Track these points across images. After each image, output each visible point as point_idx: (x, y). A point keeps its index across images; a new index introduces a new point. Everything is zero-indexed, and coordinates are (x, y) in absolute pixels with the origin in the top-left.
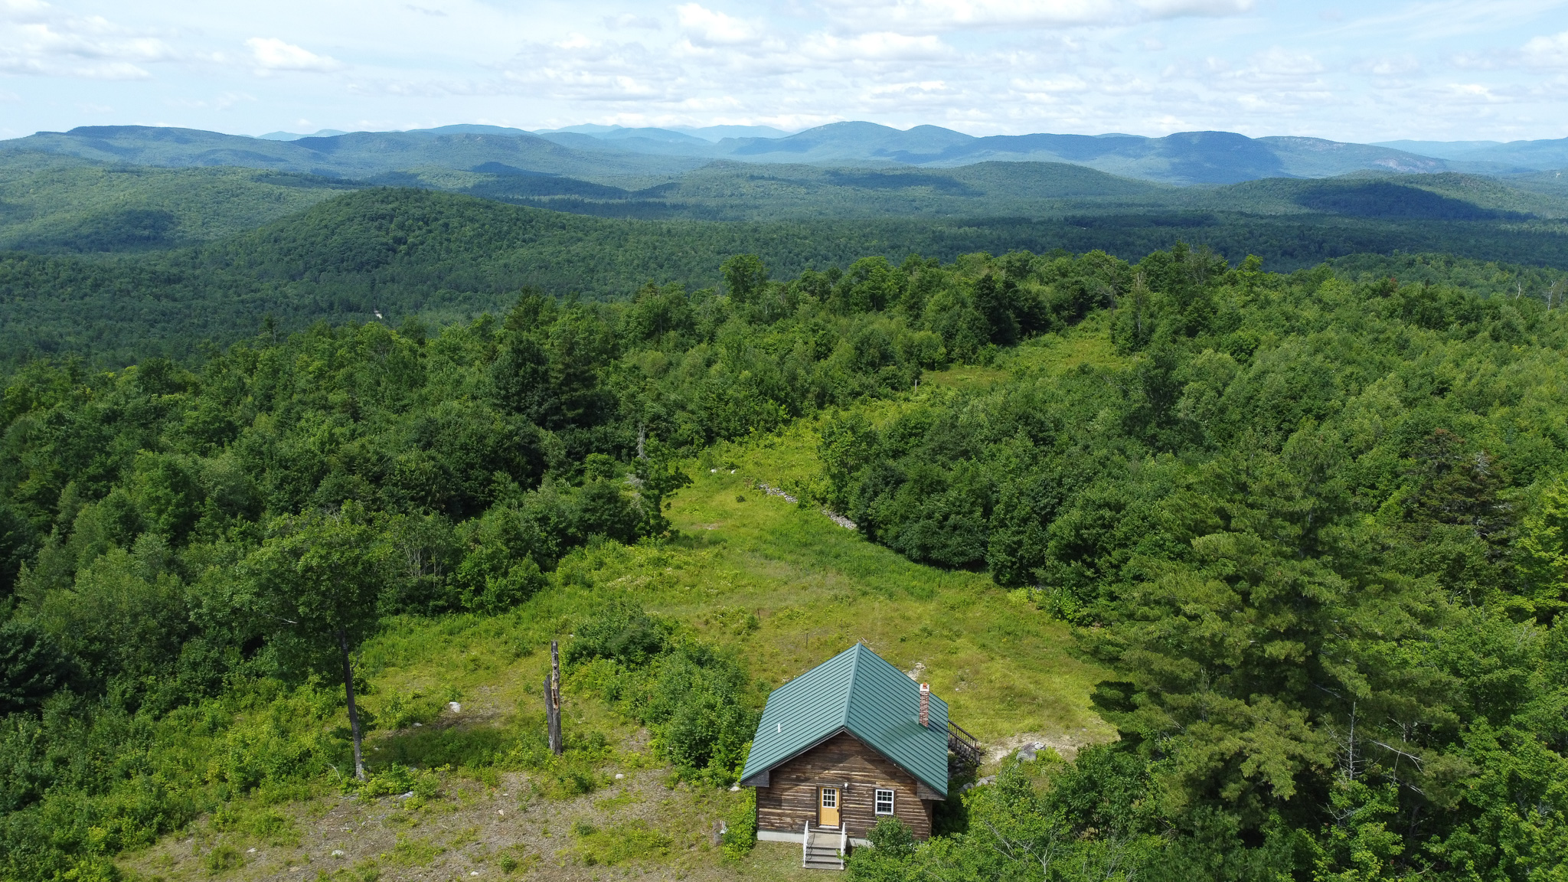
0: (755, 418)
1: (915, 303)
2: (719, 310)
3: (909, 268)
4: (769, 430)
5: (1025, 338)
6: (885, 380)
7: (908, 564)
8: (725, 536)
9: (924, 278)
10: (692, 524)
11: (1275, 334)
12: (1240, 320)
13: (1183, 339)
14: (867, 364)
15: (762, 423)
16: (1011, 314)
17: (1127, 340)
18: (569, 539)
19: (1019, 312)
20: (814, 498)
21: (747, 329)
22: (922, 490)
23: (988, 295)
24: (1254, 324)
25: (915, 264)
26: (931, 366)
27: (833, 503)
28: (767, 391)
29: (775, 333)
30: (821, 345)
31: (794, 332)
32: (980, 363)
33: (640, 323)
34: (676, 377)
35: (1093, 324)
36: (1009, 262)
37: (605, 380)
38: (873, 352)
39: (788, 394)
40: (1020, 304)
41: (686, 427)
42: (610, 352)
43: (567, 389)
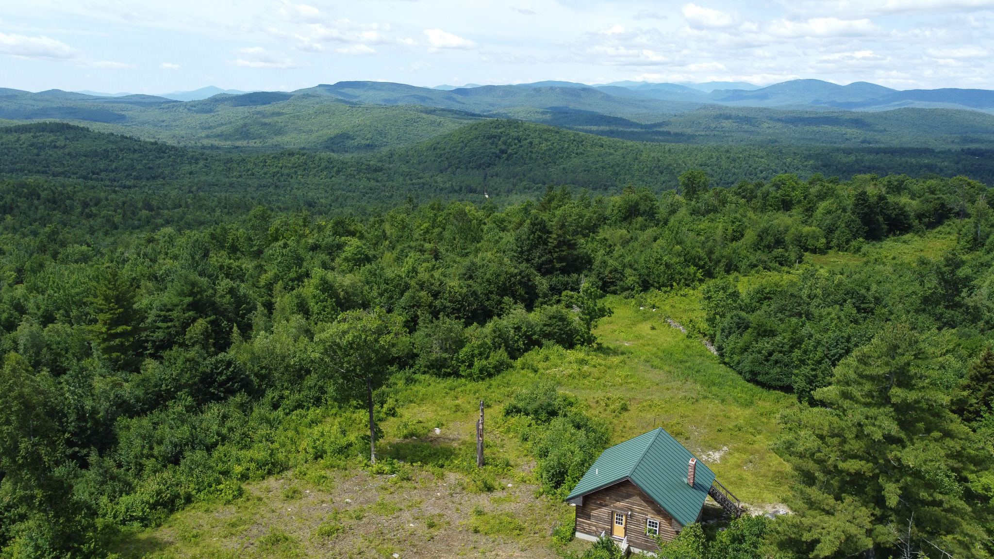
0: (678, 277)
1: (810, 207)
3: (813, 183)
4: (687, 285)
5: (890, 236)
6: (776, 258)
8: (633, 351)
9: (822, 190)
10: (616, 340)
14: (765, 247)
15: (683, 281)
16: (881, 219)
18: (532, 342)
19: (888, 218)
20: (699, 331)
21: (689, 219)
23: (863, 205)
25: (818, 181)
26: (814, 251)
28: (690, 260)
29: (707, 222)
30: (736, 232)
31: (719, 222)
32: (850, 251)
33: (620, 211)
34: (633, 247)
35: (947, 229)
37: (585, 246)
38: (770, 239)
39: (705, 263)
40: (888, 212)
41: (631, 279)
42: (592, 229)
43: (558, 250)
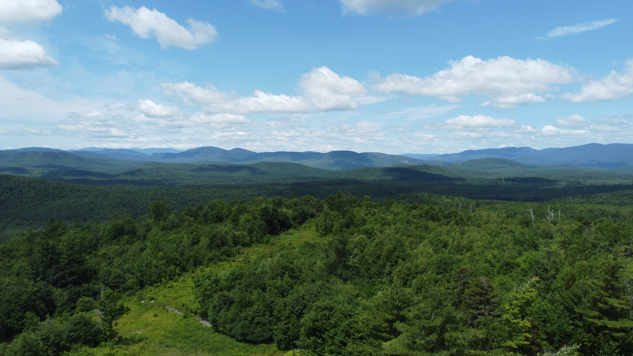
0: (164, 274)
1: (236, 219)
2: (148, 225)
3: (233, 204)
4: (171, 279)
5: (282, 231)
6: (224, 253)
7: (237, 343)
8: (146, 336)
9: (239, 208)
10: (131, 331)
11: (379, 226)
12: (366, 221)
13: (345, 229)
14: (216, 246)
15: (168, 276)
16: (276, 222)
17: (323, 231)
19: (279, 221)
20: (192, 312)
21: (161, 233)
22: (242, 306)
23: (266, 215)
24: (371, 222)
25: (235, 202)
26: (244, 245)
27: (200, 314)
28: (170, 261)
29: (174, 234)
30: (195, 239)
31: (182, 234)
32: (264, 243)
33: (110, 233)
34: (126, 257)
35: (309, 225)
36: (273, 201)
37: (90, 261)
38: (218, 241)
39: (181, 262)
40: (279, 218)
41: (131, 281)
42: (93, 247)
43: (69, 267)
